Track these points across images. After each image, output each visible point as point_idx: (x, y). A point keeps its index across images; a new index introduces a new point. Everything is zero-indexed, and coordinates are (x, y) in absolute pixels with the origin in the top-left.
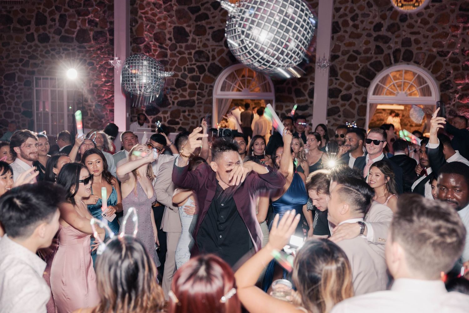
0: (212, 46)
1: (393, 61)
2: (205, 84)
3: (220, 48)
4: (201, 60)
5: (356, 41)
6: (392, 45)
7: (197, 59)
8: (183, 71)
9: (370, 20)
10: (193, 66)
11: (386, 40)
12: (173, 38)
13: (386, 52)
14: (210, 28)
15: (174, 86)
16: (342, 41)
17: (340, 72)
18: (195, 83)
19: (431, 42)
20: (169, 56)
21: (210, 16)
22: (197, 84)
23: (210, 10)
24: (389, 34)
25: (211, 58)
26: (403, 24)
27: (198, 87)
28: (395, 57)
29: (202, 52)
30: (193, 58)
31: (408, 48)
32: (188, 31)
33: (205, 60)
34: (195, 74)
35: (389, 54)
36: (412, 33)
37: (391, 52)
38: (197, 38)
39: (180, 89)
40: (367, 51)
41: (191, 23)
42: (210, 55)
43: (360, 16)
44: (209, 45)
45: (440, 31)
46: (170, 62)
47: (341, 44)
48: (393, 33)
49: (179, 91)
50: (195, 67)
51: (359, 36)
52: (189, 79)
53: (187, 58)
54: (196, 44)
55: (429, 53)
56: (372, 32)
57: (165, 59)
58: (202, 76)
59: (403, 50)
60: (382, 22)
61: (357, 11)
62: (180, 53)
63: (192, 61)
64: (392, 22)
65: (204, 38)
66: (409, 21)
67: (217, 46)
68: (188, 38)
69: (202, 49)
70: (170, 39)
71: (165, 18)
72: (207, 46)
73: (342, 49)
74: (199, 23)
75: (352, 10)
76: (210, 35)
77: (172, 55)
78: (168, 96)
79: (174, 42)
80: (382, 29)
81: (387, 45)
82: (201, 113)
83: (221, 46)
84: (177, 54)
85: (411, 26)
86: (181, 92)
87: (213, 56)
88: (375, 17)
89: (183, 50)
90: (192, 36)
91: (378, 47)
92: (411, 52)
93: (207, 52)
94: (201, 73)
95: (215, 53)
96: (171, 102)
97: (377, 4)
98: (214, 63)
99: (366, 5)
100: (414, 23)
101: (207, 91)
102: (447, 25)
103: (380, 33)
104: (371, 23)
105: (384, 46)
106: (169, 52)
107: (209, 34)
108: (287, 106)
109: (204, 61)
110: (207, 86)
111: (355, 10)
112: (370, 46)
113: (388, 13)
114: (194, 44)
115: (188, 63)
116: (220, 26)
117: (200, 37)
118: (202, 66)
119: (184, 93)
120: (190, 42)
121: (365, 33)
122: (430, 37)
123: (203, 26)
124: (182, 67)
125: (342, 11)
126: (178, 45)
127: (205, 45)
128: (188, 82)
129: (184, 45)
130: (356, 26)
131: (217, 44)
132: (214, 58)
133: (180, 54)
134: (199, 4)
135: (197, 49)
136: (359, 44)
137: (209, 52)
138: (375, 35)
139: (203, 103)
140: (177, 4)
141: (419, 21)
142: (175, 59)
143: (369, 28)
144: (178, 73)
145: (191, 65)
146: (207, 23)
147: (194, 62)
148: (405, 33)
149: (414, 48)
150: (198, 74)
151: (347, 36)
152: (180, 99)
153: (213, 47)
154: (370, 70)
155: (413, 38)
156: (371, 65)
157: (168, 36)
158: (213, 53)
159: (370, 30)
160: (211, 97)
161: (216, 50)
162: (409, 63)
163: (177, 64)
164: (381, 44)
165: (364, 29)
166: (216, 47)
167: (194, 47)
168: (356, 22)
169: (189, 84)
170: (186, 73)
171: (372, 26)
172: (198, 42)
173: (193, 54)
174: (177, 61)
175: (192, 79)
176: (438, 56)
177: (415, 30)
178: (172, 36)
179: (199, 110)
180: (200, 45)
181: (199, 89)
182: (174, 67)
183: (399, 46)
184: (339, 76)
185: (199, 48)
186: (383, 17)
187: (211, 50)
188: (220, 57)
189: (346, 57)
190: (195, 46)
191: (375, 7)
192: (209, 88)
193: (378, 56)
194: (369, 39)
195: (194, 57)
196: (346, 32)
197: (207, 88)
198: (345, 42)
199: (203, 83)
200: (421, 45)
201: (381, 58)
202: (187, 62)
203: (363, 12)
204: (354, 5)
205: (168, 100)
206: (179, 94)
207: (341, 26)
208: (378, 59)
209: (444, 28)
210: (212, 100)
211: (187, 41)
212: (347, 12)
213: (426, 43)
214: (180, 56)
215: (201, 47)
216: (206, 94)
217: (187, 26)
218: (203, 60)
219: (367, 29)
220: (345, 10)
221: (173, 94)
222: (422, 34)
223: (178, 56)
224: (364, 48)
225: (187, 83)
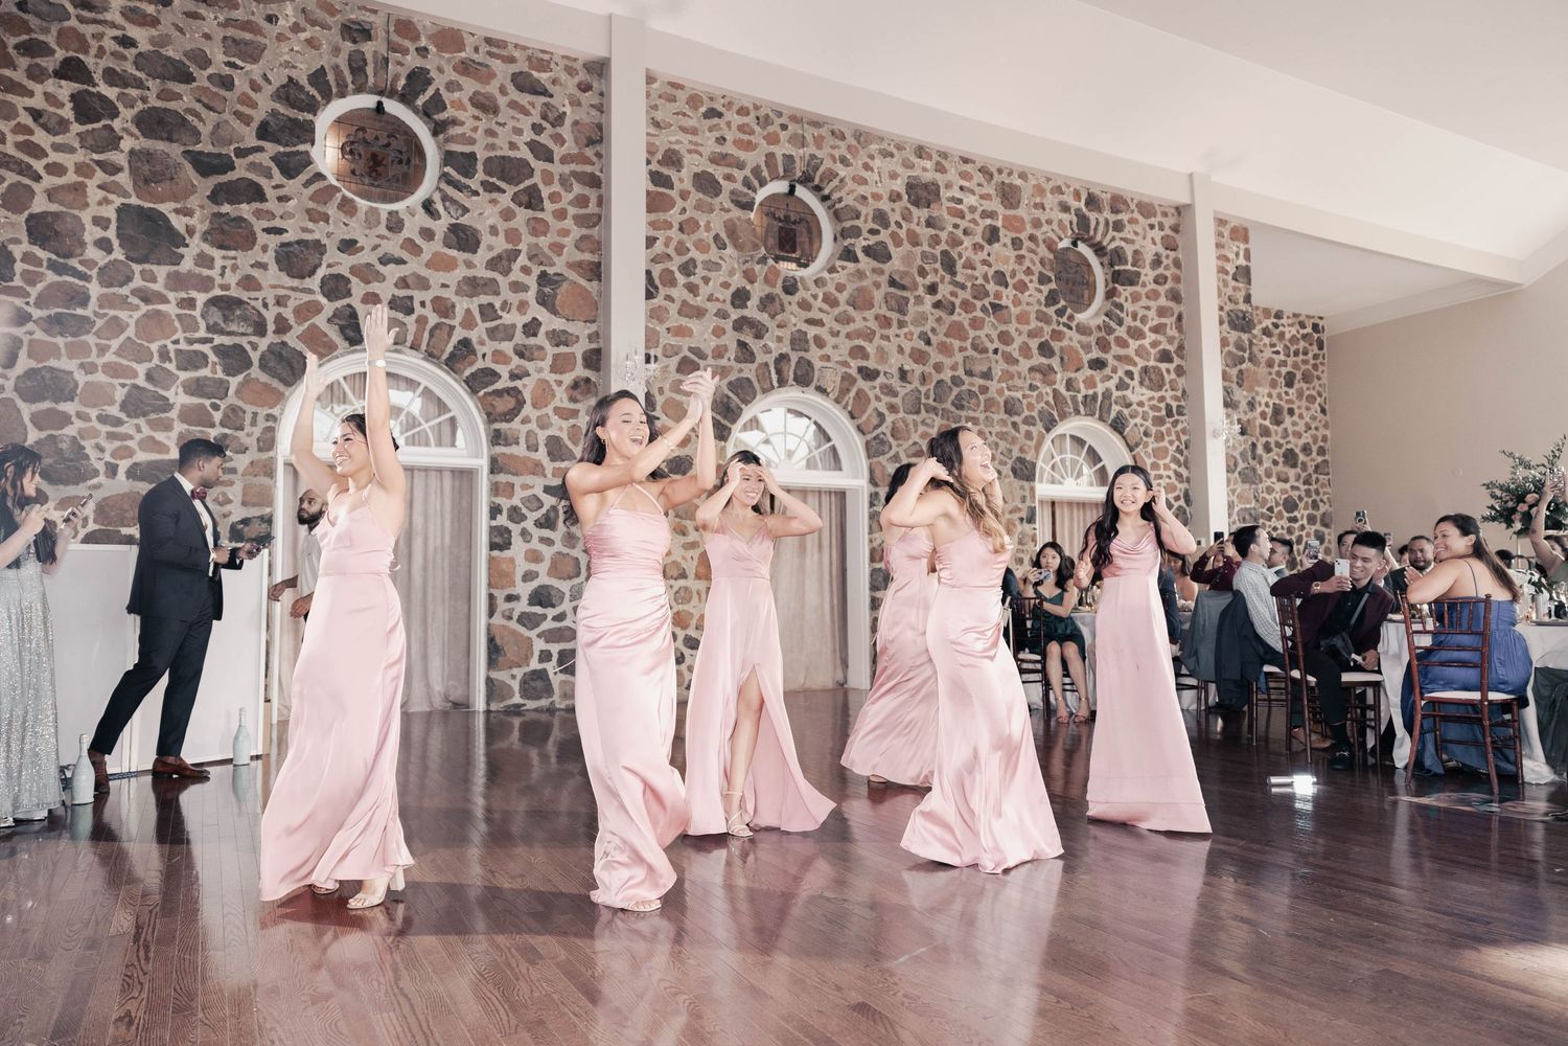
0: (274, 287)
1: (775, 384)
2: (249, 409)
3: (306, 298)
4: (233, 327)
5: (694, 325)
6: (772, 345)
7: (216, 324)
8: (156, 360)
9: (721, 280)
10: (197, 347)
11: (759, 331)
12: (116, 243)
13: (761, 358)
14: (268, 231)
15: (114, 411)
16: (661, 321)
17: (659, 400)
18: (207, 403)
19: (846, 345)
20: (93, 300)
21: (270, 193)
22: (216, 407)
23: (269, 176)
24: (764, 317)
25: (271, 327)
26: (789, 298)
27: (217, 416)
28: (779, 372)
29: (239, 302)
30: (199, 319)
31: (803, 354)
32: (182, 230)
33: (250, 330)
34: (205, 372)
35: (766, 364)
36: (810, 322)
37: (771, 359)
38: (217, 254)
39: (141, 421)
40: (719, 353)
41: (193, 202)
42: (270, 316)
43: (700, 266)
44: (264, 284)
45: (859, 324)
46: (99, 323)
47: (661, 329)
48: (773, 317)
49: (136, 429)
50: (206, 348)
51: (699, 313)
52: (181, 390)
53: (173, 317)
54: (214, 273)
55: (844, 370)
56: (728, 307)
57: (79, 311)
58: (234, 382)
59: (794, 357)
60: (748, 287)
61: (694, 253)
62: (146, 297)
63: (196, 330)
64: (768, 290)
65: (245, 259)
66: (801, 294)
67: (293, 289)
68: (181, 250)
69: (235, 292)
70: (104, 245)
71: (82, 169)
72: (258, 288)
73: (663, 342)
74: (226, 208)
75: (681, 249)
76: (271, 254)
77: (105, 301)
78: (88, 446)
79: (118, 254)
80: (749, 303)
81: (762, 342)
82: (228, 508)
83: (310, 291)
84: (135, 301)
85: (805, 305)
86: (146, 430)
87: (280, 319)
88: (732, 273)
89: (158, 287)
90: (196, 245)
91: (742, 345)
92: (809, 364)
93: (258, 305)
94: (231, 371)
95: (288, 313)
96: (101, 467)
97: (737, 246)
98: (284, 344)
99: (711, 241)
100: (811, 300)
101: (257, 431)
102: (870, 314)
103: (746, 312)
104: (726, 285)
105: (755, 345)
106: (95, 289)
107: (265, 249)
108: (525, 487)
109: (243, 334)
110: (255, 414)
111: (688, 250)
112: (724, 340)
113: (757, 268)
114: (206, 272)
115: (179, 335)
116: (305, 230)
117: (232, 253)
118: (239, 348)
119: (160, 436)
120: (187, 265)
121: (713, 307)
122: (843, 334)
123: (240, 219)
124: (154, 347)
125: (659, 247)
126: (137, 268)
127: (248, 283)
128: (179, 398)
129: (162, 271)
130: (692, 289)
131: (296, 283)
132: (282, 327)
133: (146, 300)
134: (230, 150)
135: (217, 292)
136: (702, 333)
137: (265, 305)
138: (735, 314)
139: (240, 471)
140: (135, 131)
141: (821, 296)
142: (123, 315)
143: (721, 298)
144: (134, 365)
145: (190, 342)
146: (258, 214)
147: (202, 333)
148: (795, 319)
149: (814, 355)
150: (220, 374)
151: (673, 308)
152: (141, 457)
153: (282, 292)
154: (729, 397)
155: (812, 331)
156: (730, 384)
157: (91, 233)
158: (281, 310)
159: (724, 301)
160: (271, 454)
161: (292, 304)
162: (805, 389)
163: (130, 332)
164: (749, 339)
165: (710, 298)
166: (293, 294)
167: (205, 284)
168: (692, 279)
169: (182, 405)
170: (171, 367)
171: (727, 294)
172: (224, 268)
173: (200, 304)
174: (132, 322)
175: (196, 388)
176: (858, 377)
177: (814, 314)
178: (111, 233)
179: (224, 494)
180: (232, 279)
181: (222, 424)
182: (115, 344)
183: (786, 349)
184: (658, 408)
185: (225, 287)
186: (750, 277)
187: (271, 301)
188: (306, 324)
189: (675, 361)
190: (211, 279)
191: (730, 250)
192: (262, 424)
193: (742, 366)
194: (722, 322)
195: (202, 316)
196: (669, 298)
197: (254, 423)
198: (668, 324)
199: (240, 403)
200: (827, 350)
201: (749, 371)
202: (176, 331)
203: (705, 257)
204: (684, 237)
205: (87, 457)
206: (138, 437)
207: (657, 282)
208: (743, 375)
209: (865, 319)
210: (272, 460)
211: (177, 259)
212: (671, 251)
213: (835, 347)
214: (144, 308)
215: (233, 285)
216: (251, 442)
217: (177, 211)
218: (242, 330)
219: (717, 299)
220: (667, 245)
221: (111, 436)
222: (827, 326)
223: (137, 308)
224: (713, 344)
225: (171, 401)
